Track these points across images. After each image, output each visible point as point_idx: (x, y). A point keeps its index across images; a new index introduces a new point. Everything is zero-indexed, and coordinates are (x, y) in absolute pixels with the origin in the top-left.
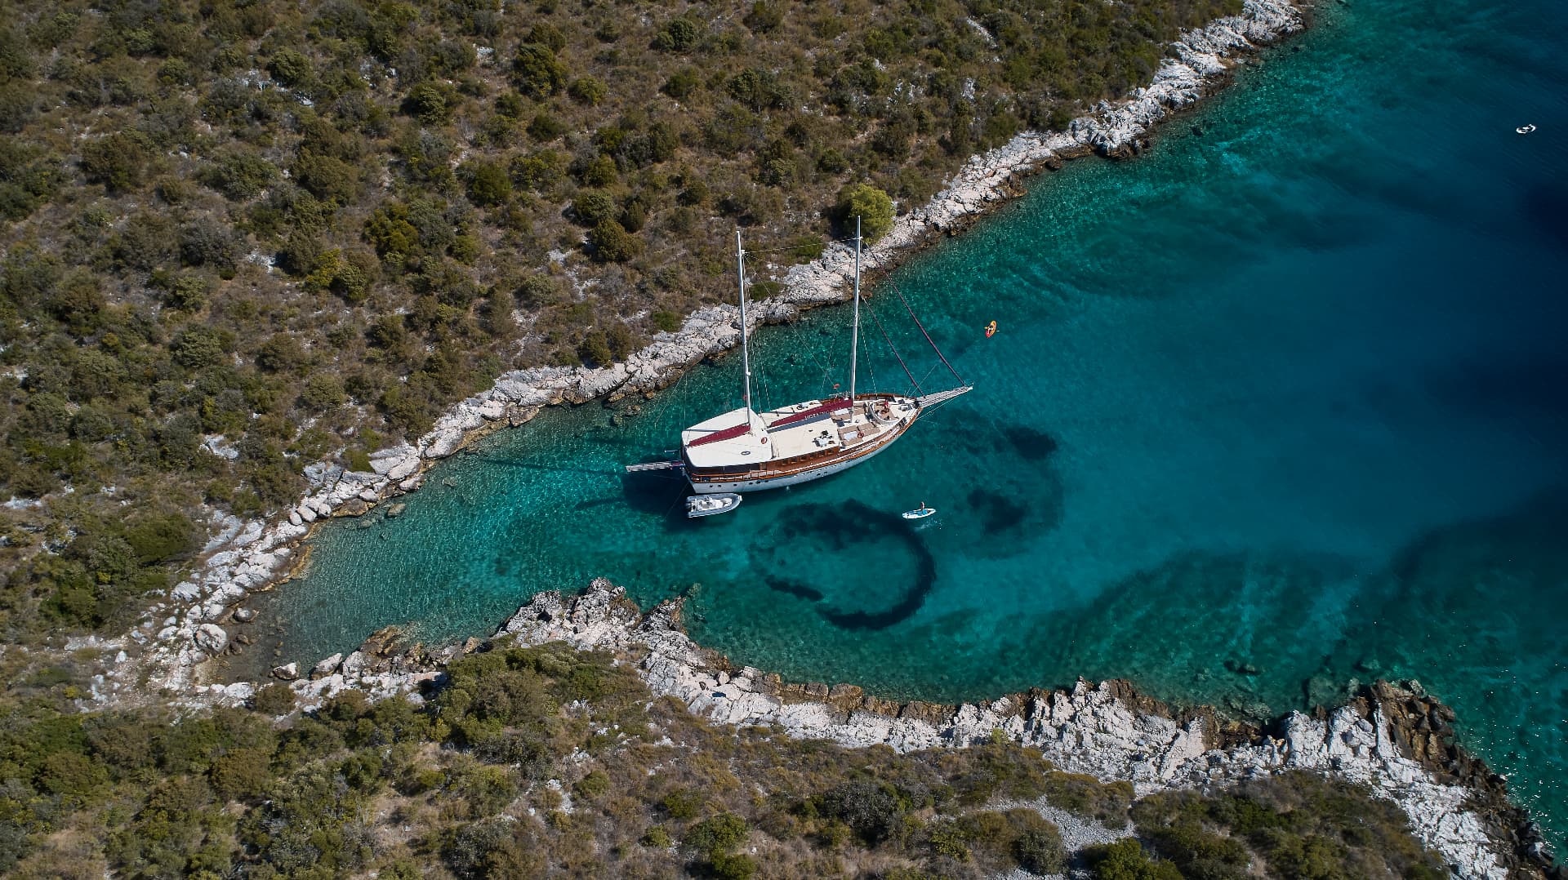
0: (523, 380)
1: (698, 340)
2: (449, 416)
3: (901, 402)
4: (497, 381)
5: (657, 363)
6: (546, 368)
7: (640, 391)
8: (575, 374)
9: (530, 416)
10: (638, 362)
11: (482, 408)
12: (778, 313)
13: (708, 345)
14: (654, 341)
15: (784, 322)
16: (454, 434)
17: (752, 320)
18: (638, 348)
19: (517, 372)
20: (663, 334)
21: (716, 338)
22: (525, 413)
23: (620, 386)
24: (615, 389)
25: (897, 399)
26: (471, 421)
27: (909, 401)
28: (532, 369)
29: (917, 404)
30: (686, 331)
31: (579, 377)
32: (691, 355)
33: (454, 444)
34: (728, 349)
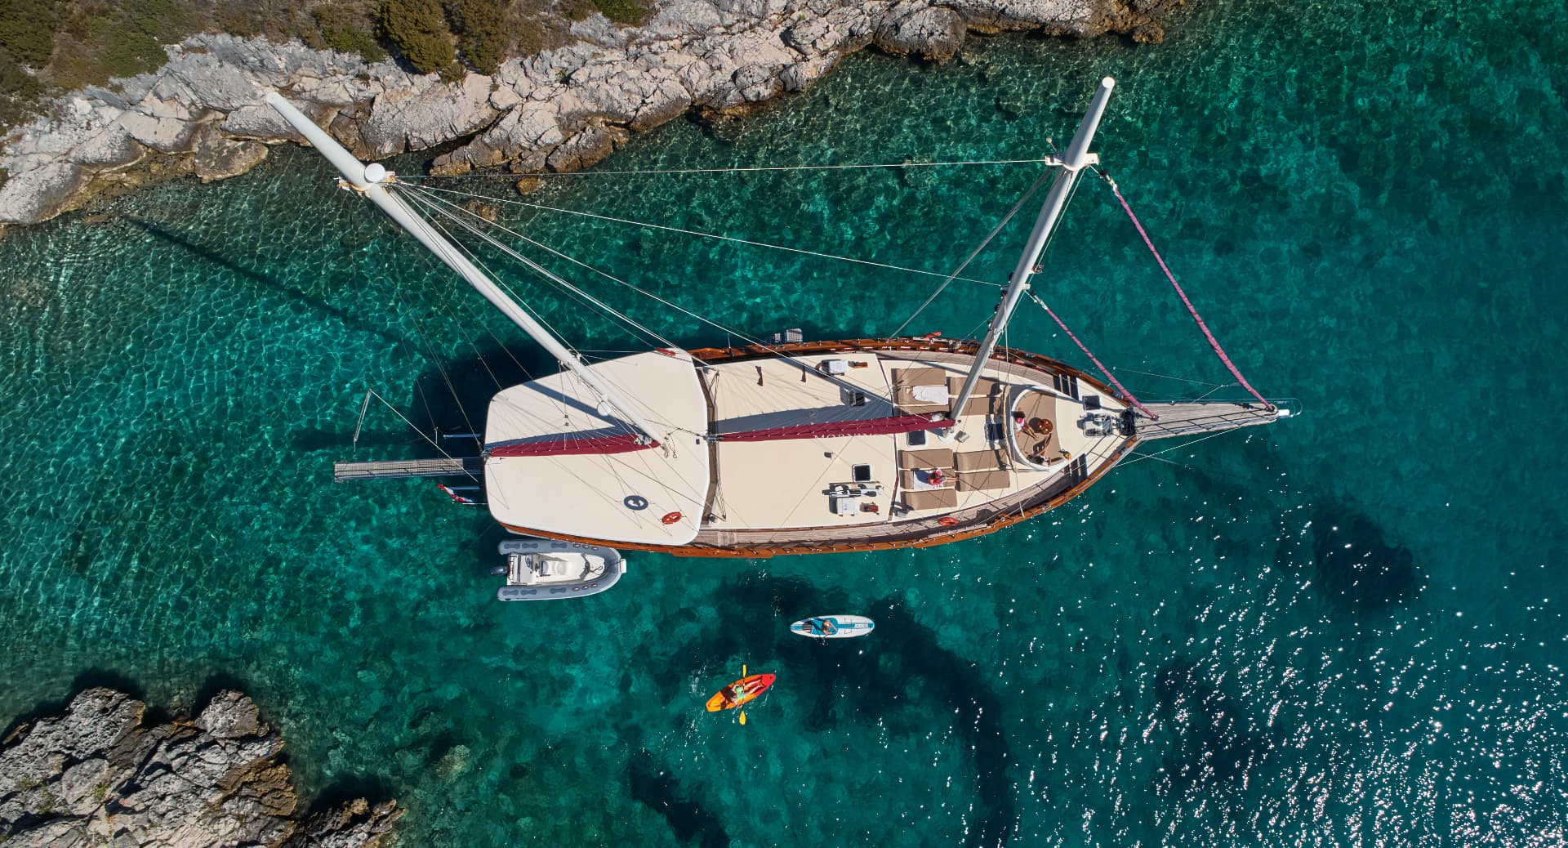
0: (240, 61)
1: (684, 59)
2: (42, 124)
3: (1092, 403)
4: (173, 50)
5: (569, 100)
6: (295, 47)
7: (507, 169)
8: (364, 78)
9: (240, 166)
10: (524, 85)
11: (132, 115)
12: (908, 30)
13: (703, 82)
14: (571, 40)
15: (918, 57)
16: (53, 174)
17: (835, 35)
18: (530, 48)
19: (224, 39)
20: (595, 23)
21: (730, 66)
22: (233, 152)
23: (465, 139)
24: (448, 146)
25: (1085, 389)
26: (98, 146)
27: (1110, 406)
28: (261, 41)
29: (1128, 423)
30: (658, 27)
31: (374, 88)
32: (655, 100)
33: (48, 197)
34: (758, 105)
